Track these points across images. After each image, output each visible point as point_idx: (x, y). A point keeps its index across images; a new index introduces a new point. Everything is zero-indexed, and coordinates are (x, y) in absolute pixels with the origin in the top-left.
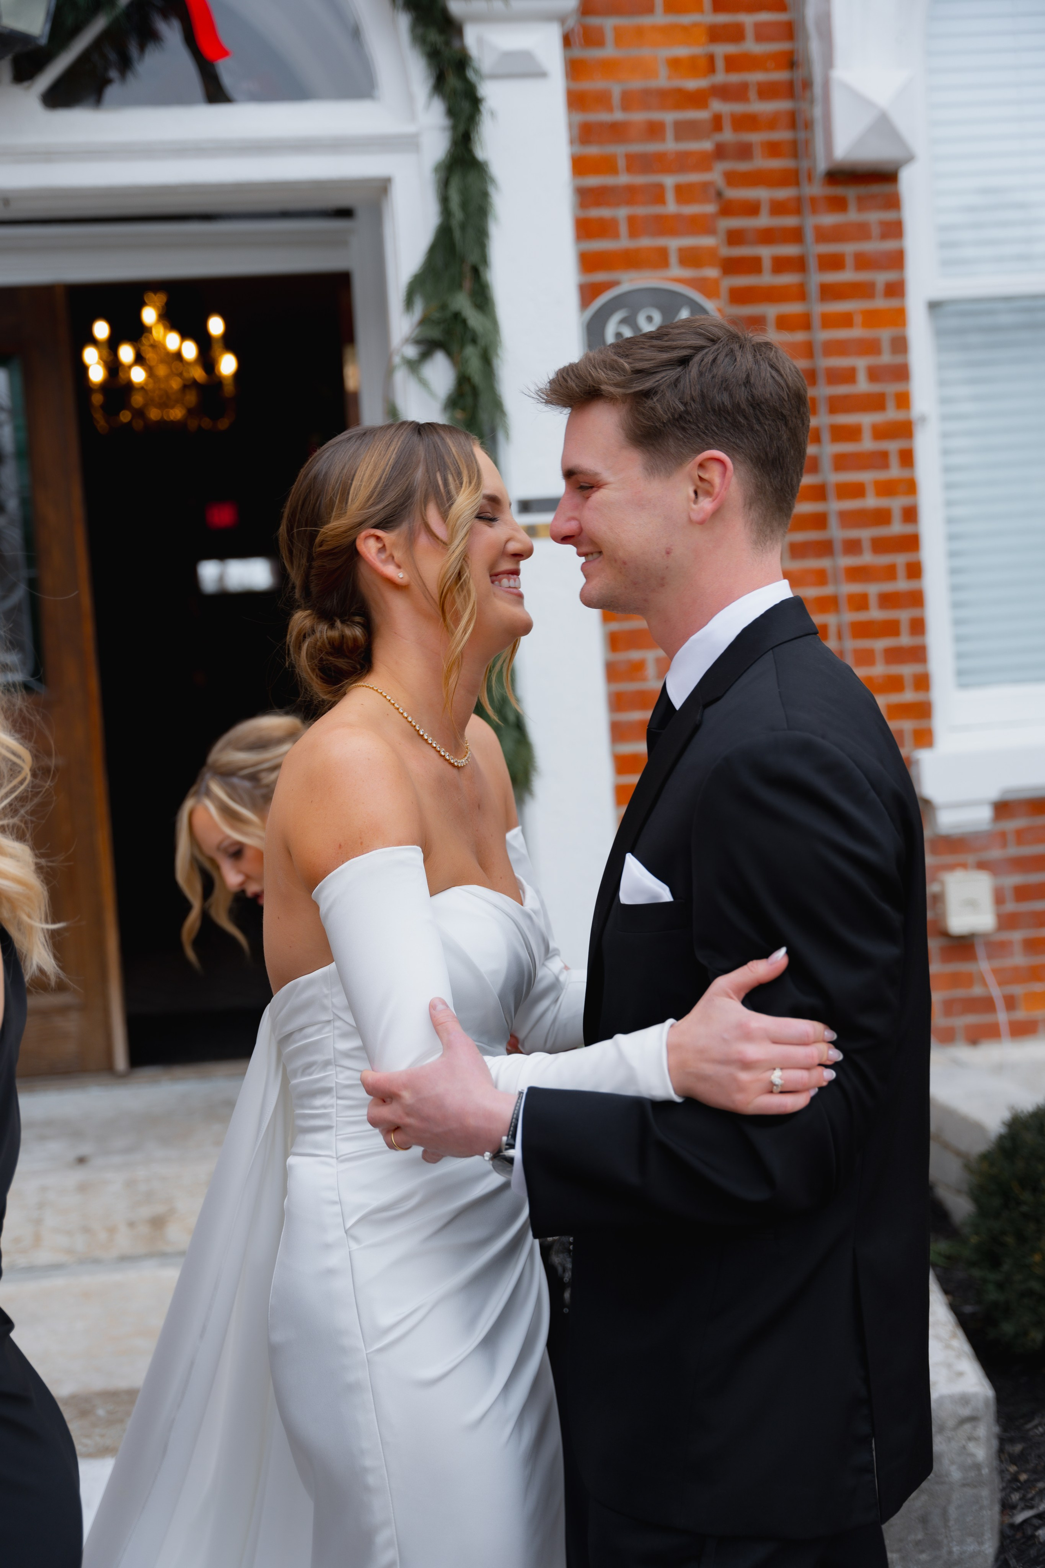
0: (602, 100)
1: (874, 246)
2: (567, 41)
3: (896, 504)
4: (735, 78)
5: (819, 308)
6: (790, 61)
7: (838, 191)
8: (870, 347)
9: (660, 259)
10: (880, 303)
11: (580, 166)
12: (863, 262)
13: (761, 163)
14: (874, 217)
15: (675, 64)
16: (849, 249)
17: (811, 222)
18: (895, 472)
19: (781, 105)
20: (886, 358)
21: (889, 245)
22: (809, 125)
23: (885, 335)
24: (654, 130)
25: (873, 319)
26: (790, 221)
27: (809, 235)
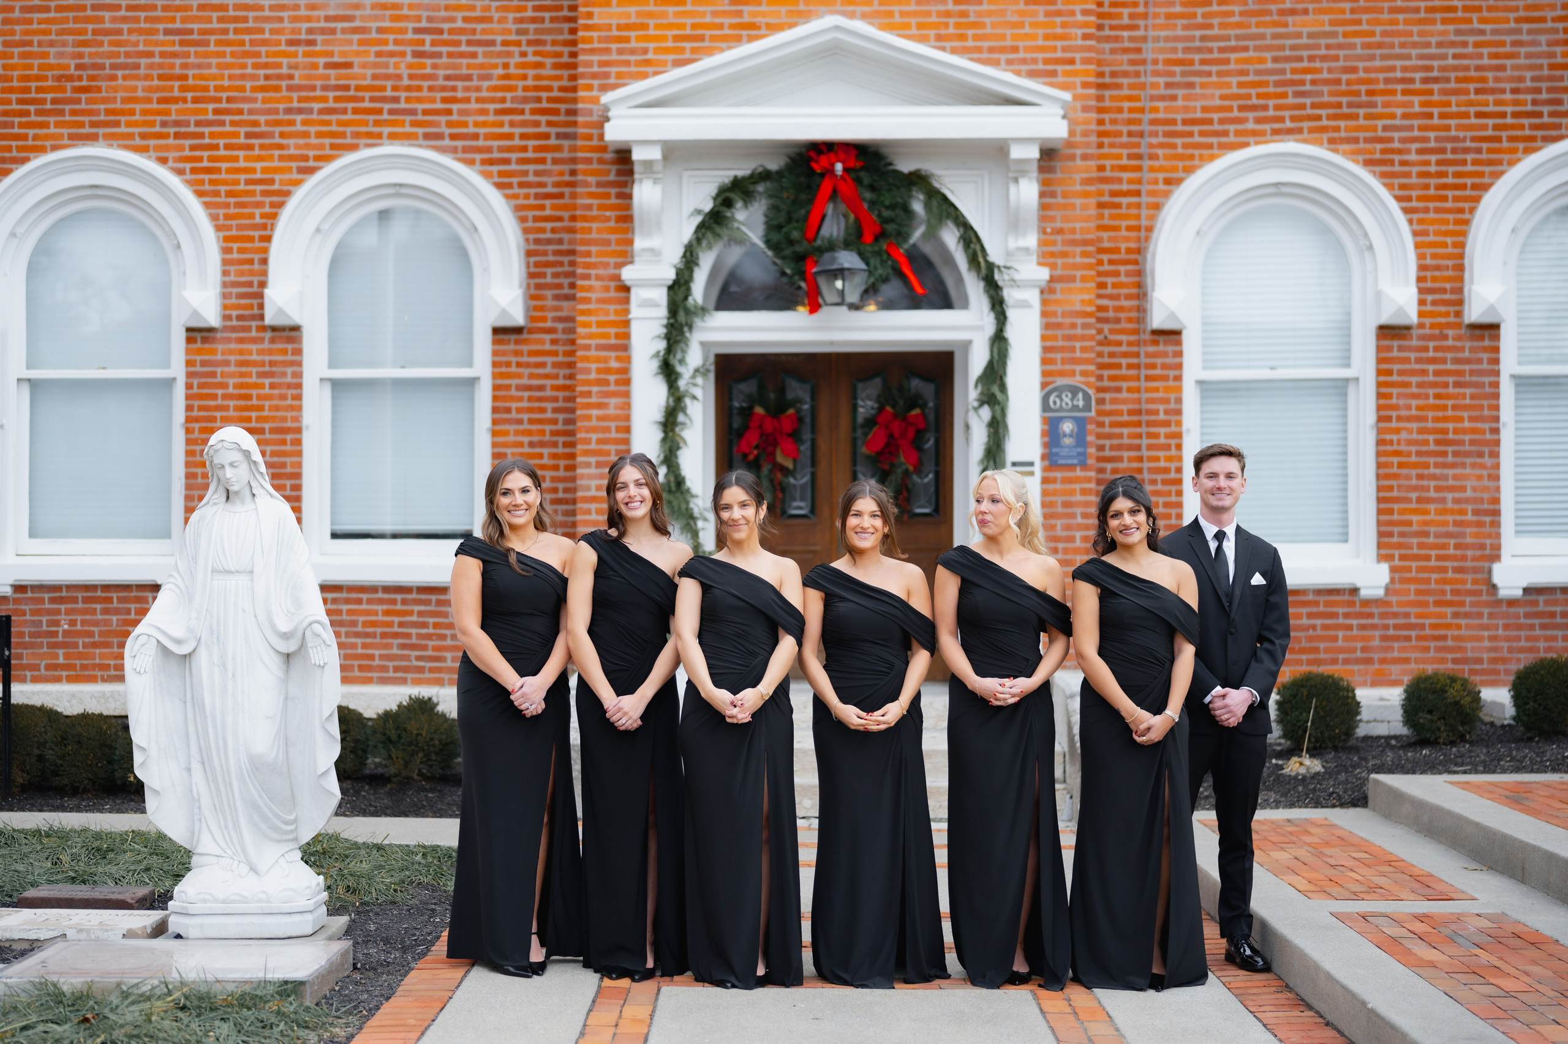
0: (1054, 314)
1: (1169, 360)
2: (1042, 292)
3: (1173, 466)
4: (1115, 291)
5: (1143, 384)
6: (1139, 285)
7: (1156, 337)
8: (1166, 401)
9: (1072, 373)
10: (1171, 383)
11: (1044, 338)
12: (1165, 367)
13: (1124, 325)
14: (1170, 349)
15: (1083, 302)
16: (1159, 361)
17: (1143, 350)
18: (1173, 452)
19: (1134, 303)
20: (1172, 406)
21: (1177, 360)
22: (1145, 311)
23: (1172, 396)
24: (1073, 326)
25: (1167, 389)
26: (1135, 349)
27: (1142, 355)
